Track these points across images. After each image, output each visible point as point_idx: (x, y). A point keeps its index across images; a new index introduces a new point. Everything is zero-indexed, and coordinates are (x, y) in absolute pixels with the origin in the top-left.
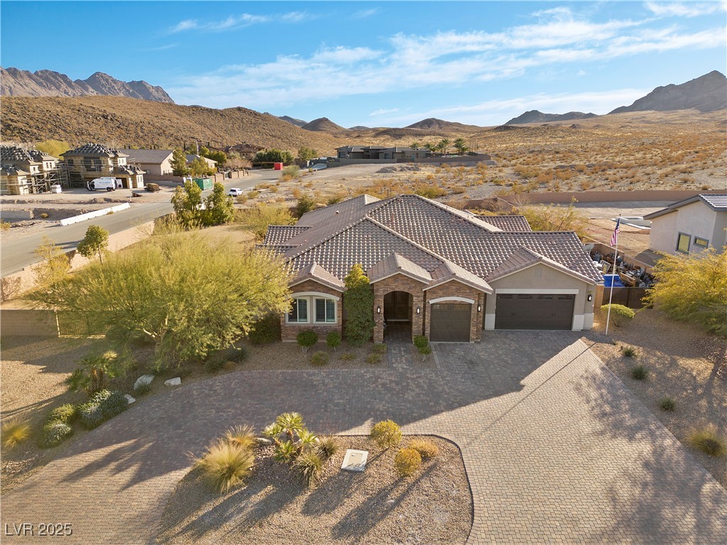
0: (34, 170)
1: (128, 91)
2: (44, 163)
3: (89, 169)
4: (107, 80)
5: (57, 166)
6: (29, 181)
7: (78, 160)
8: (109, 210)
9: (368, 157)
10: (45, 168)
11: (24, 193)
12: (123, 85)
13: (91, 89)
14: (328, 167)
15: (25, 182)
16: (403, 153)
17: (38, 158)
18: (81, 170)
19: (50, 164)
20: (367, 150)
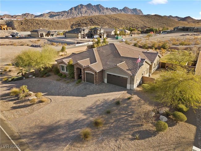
0: (82, 33)
1: (132, 11)
2: (85, 32)
3: (95, 33)
4: (127, 9)
5: (88, 32)
6: (81, 36)
7: (93, 31)
8: (88, 43)
9: (184, 30)
10: (85, 33)
11: (80, 38)
12: (131, 10)
13: (123, 12)
14: (167, 33)
15: (80, 36)
16: (198, 29)
17: (84, 30)
18: (93, 33)
19: (86, 31)
20: (184, 28)
